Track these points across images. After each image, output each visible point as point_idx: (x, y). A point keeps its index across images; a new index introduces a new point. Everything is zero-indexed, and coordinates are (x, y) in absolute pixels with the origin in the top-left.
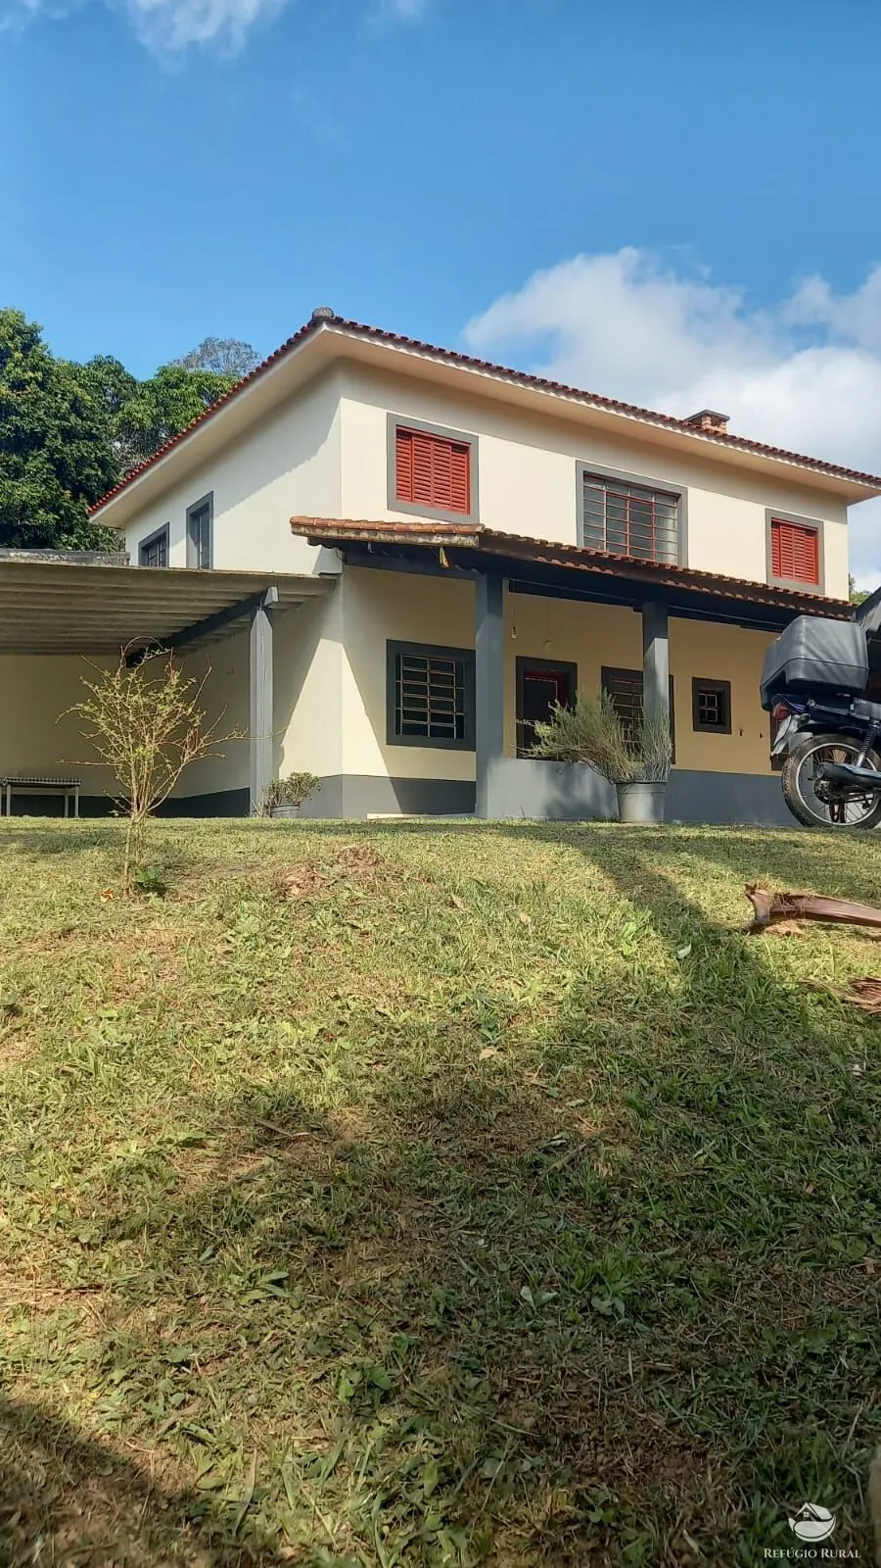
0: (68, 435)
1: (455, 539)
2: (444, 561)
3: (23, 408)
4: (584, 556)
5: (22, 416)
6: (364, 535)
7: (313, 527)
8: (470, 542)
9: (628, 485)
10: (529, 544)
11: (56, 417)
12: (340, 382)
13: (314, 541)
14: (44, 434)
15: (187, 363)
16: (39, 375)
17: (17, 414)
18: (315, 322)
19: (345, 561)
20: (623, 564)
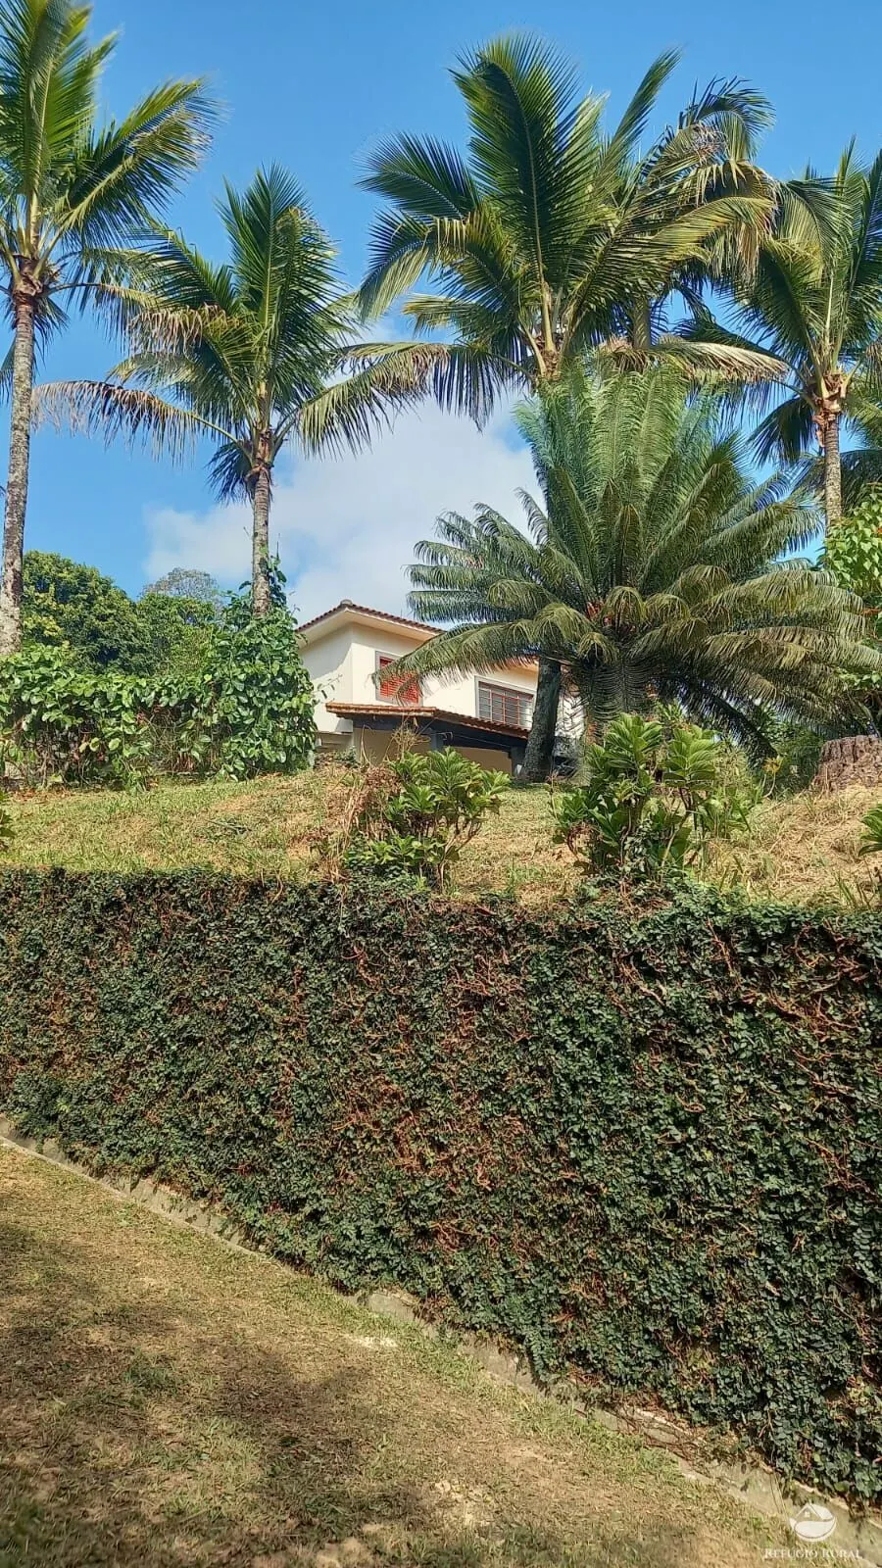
0: (131, 649)
1: (422, 714)
2: (416, 723)
3: (106, 633)
4: (481, 723)
5: (106, 638)
6: (371, 712)
7: (339, 708)
8: (429, 714)
9: (504, 689)
10: (455, 716)
11: (124, 638)
12: (351, 635)
13: (339, 715)
14: (118, 651)
15: (158, 587)
16: (114, 611)
17: (103, 637)
18: (342, 607)
19: (354, 726)
20: (501, 727)
